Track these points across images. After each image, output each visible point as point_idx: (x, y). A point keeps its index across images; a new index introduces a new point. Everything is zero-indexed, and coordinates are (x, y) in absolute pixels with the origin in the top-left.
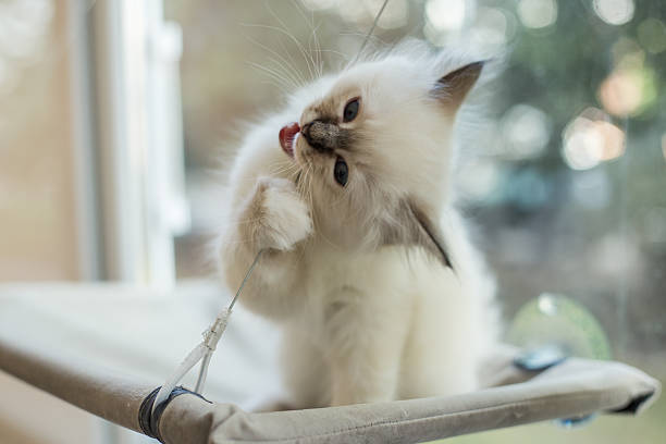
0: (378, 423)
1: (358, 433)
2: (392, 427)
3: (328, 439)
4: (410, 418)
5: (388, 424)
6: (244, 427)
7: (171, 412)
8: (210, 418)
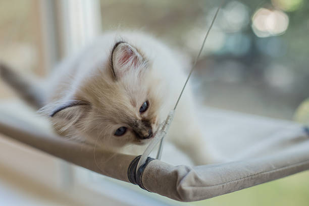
0: (261, 173)
1: (252, 179)
2: (267, 174)
3: (238, 183)
4: (275, 169)
5: (265, 173)
6: (196, 179)
7: (149, 170)
8: (176, 173)
